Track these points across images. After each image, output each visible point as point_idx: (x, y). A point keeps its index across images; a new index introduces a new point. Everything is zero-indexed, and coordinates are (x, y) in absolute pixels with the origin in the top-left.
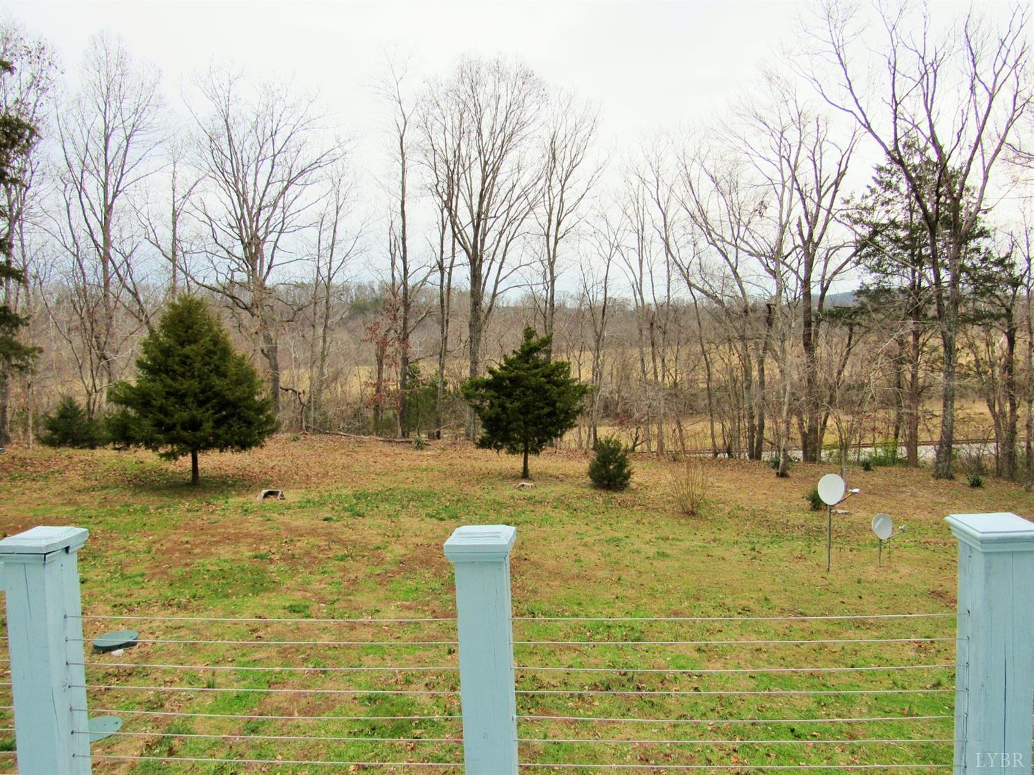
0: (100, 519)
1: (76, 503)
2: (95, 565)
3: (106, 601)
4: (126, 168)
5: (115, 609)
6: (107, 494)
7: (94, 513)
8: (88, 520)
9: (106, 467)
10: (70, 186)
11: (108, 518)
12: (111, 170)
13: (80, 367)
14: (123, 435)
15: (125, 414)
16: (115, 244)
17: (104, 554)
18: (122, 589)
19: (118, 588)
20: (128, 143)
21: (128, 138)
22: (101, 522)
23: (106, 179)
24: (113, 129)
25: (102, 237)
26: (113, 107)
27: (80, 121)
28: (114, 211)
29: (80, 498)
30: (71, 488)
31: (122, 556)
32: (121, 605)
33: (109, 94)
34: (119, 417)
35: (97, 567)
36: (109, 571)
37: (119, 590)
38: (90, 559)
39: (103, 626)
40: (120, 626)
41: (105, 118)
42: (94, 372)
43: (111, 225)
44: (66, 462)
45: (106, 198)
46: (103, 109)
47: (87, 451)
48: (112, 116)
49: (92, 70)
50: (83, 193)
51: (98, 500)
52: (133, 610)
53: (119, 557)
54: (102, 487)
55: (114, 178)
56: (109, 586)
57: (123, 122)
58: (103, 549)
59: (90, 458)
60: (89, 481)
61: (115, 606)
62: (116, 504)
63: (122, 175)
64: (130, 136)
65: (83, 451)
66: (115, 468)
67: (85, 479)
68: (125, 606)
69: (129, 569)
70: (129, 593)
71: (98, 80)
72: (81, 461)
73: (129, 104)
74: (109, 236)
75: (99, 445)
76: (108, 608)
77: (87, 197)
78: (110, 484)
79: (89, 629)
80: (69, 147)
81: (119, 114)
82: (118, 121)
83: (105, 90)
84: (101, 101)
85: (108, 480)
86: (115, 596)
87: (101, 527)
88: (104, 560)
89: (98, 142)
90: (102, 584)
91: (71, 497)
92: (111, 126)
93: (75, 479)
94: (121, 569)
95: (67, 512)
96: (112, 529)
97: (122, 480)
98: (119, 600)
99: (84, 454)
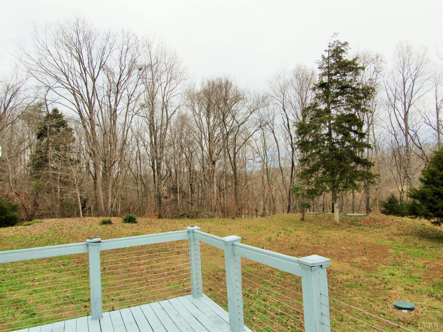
0: (403, 248)
1: (393, 240)
2: (399, 268)
3: (402, 286)
4: (413, 94)
5: (405, 291)
6: (408, 237)
7: (400, 245)
8: (397, 248)
9: (408, 225)
10: (390, 107)
11: (406, 248)
12: (407, 97)
13: (396, 182)
14: (413, 212)
15: (414, 202)
16: (411, 128)
17: (403, 265)
18: (410, 282)
19: (408, 281)
20: (413, 84)
21: (413, 81)
22: (403, 250)
23: (405, 101)
24: (407, 79)
25: (404, 125)
26: (406, 70)
27: (393, 80)
28: (409, 113)
29: (395, 238)
30: (392, 233)
31: (411, 267)
32: (408, 289)
33: (404, 65)
34: (411, 204)
35: (399, 270)
36: (404, 273)
37: (408, 283)
38: (397, 265)
39: (399, 297)
40: (407, 299)
41: (403, 76)
42: (402, 184)
43: (408, 120)
44: (391, 222)
45: (405, 109)
46: (402, 72)
47: (400, 218)
48: (406, 73)
49: (397, 58)
50: (395, 109)
51: (403, 240)
52: (413, 294)
53: (410, 267)
54: (405, 234)
55: (408, 99)
56: (404, 279)
57: (411, 75)
58: (403, 262)
59: (400, 221)
60: (400, 231)
61: (406, 289)
62: (411, 243)
63: (412, 97)
64: (414, 80)
65: (398, 217)
66: (411, 226)
67: (398, 230)
68: (410, 291)
69: (414, 274)
70: (413, 285)
71: (399, 61)
72: (397, 222)
73: (413, 67)
74: (408, 125)
75: (405, 216)
76: (403, 289)
77: (397, 110)
78: (409, 233)
79: (393, 297)
80: (389, 92)
81: (409, 72)
82: (409, 75)
83: (402, 64)
84: (401, 69)
85: (408, 231)
86: (406, 285)
87: (403, 252)
88: (403, 267)
89: (401, 86)
90: (401, 278)
91: (392, 237)
92: (406, 78)
93: (394, 229)
94: (410, 273)
95: (389, 243)
96: (407, 254)
97: (415, 232)
98: (408, 287)
99: (399, 219)
